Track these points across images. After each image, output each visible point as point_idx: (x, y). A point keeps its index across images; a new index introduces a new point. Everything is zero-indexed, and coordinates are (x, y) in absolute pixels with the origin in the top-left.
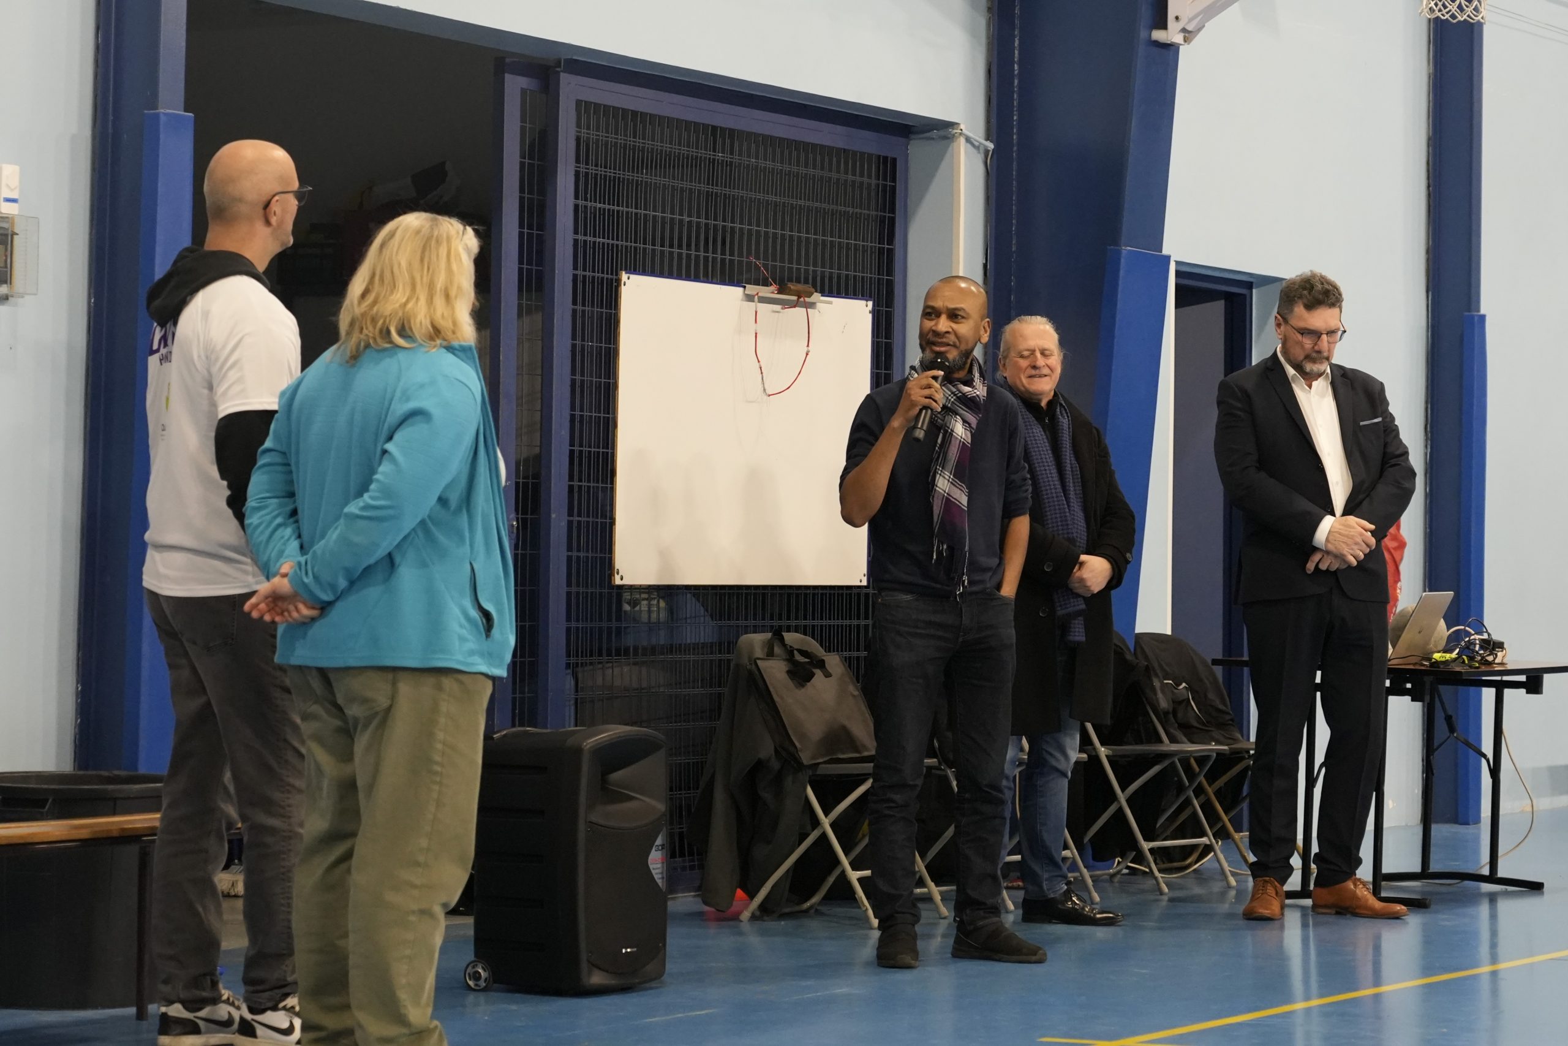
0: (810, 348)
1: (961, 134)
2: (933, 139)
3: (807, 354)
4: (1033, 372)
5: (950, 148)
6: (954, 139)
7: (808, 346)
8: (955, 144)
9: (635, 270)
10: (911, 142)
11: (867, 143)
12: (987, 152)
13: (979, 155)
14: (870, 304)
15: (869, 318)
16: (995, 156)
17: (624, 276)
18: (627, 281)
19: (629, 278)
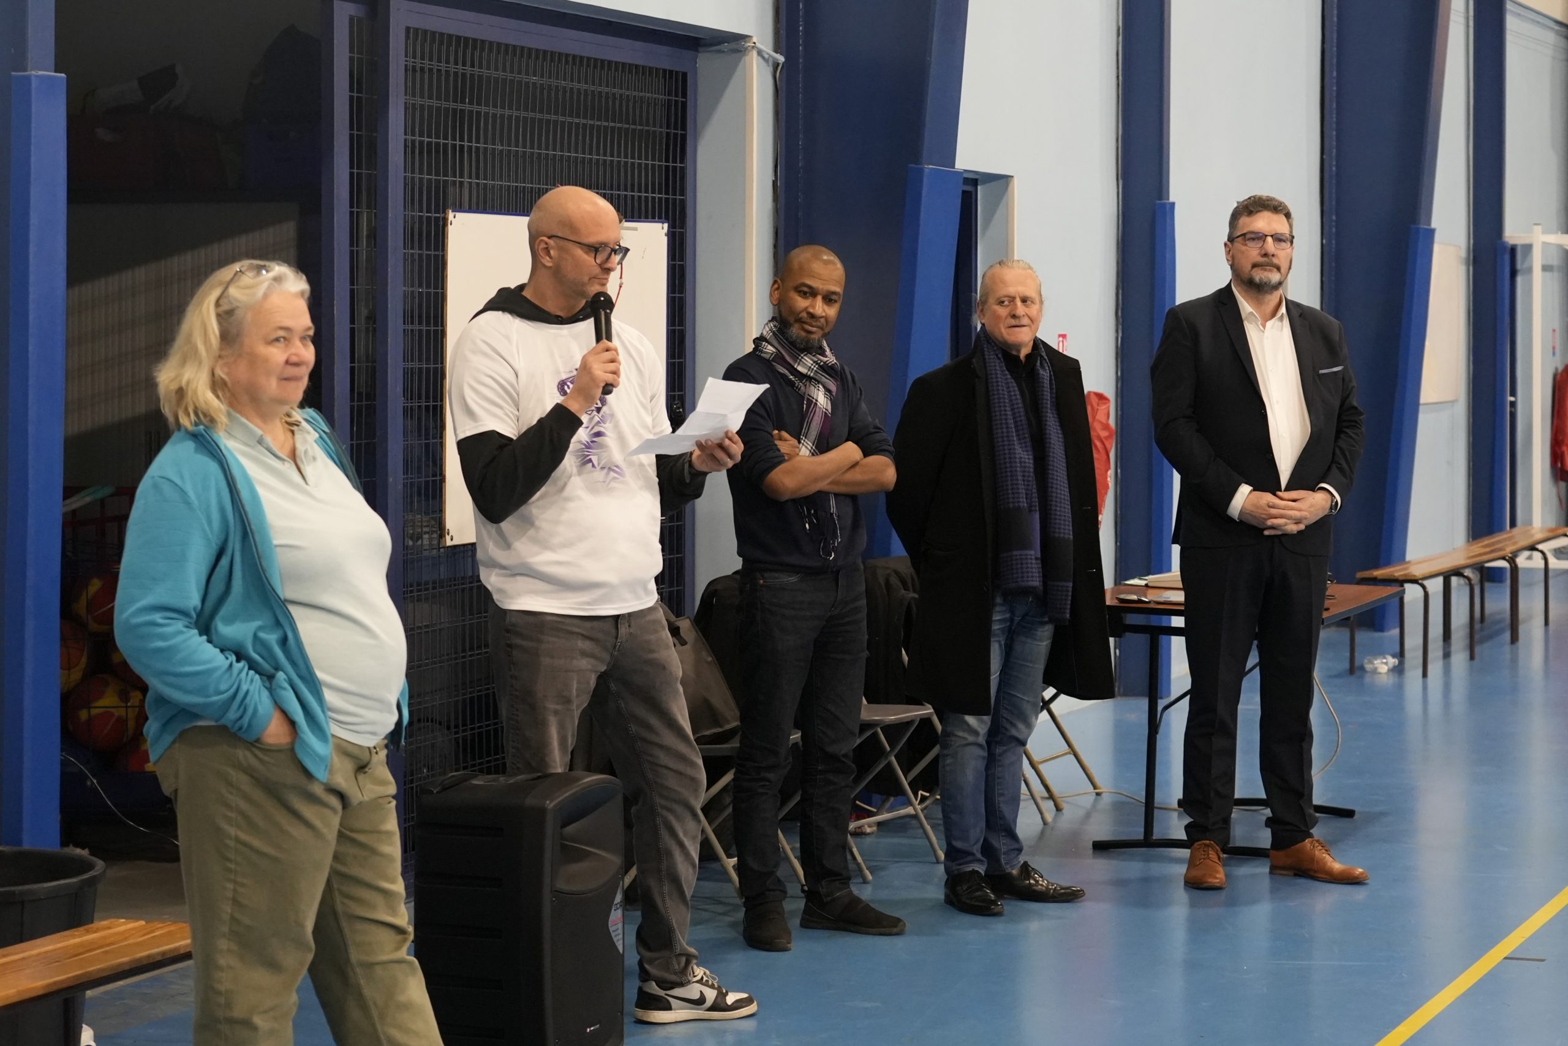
0: (623, 280)
1: (753, 47)
2: (724, 52)
3: (620, 287)
4: (1013, 322)
5: (742, 63)
6: (747, 53)
7: (621, 278)
8: (747, 58)
9: (460, 208)
10: (700, 55)
11: (662, 58)
12: (776, 65)
13: (768, 68)
14: (666, 225)
15: (664, 241)
16: (785, 68)
17: (451, 215)
18: (453, 220)
19: (455, 217)
